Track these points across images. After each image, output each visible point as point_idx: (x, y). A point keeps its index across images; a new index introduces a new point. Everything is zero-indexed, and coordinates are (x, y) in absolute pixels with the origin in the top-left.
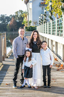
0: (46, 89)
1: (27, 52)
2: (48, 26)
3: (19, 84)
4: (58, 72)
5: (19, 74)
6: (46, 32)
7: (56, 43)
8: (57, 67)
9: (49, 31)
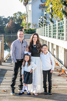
1: (26, 56)
2: (48, 29)
4: (60, 78)
5: (18, 80)
6: (46, 35)
7: (57, 46)
8: (58, 72)
9: (50, 34)
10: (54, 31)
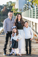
0: (28, 56)
3: (8, 52)
7: (36, 24)
8: (36, 41)
9: (31, 15)
10: (33, 13)
